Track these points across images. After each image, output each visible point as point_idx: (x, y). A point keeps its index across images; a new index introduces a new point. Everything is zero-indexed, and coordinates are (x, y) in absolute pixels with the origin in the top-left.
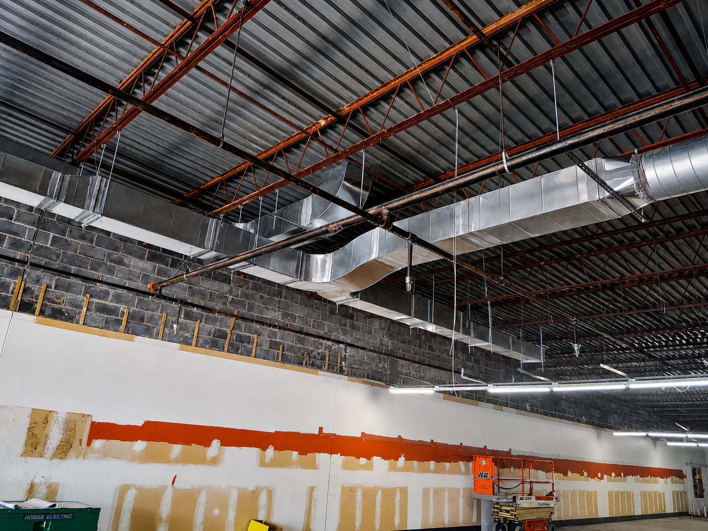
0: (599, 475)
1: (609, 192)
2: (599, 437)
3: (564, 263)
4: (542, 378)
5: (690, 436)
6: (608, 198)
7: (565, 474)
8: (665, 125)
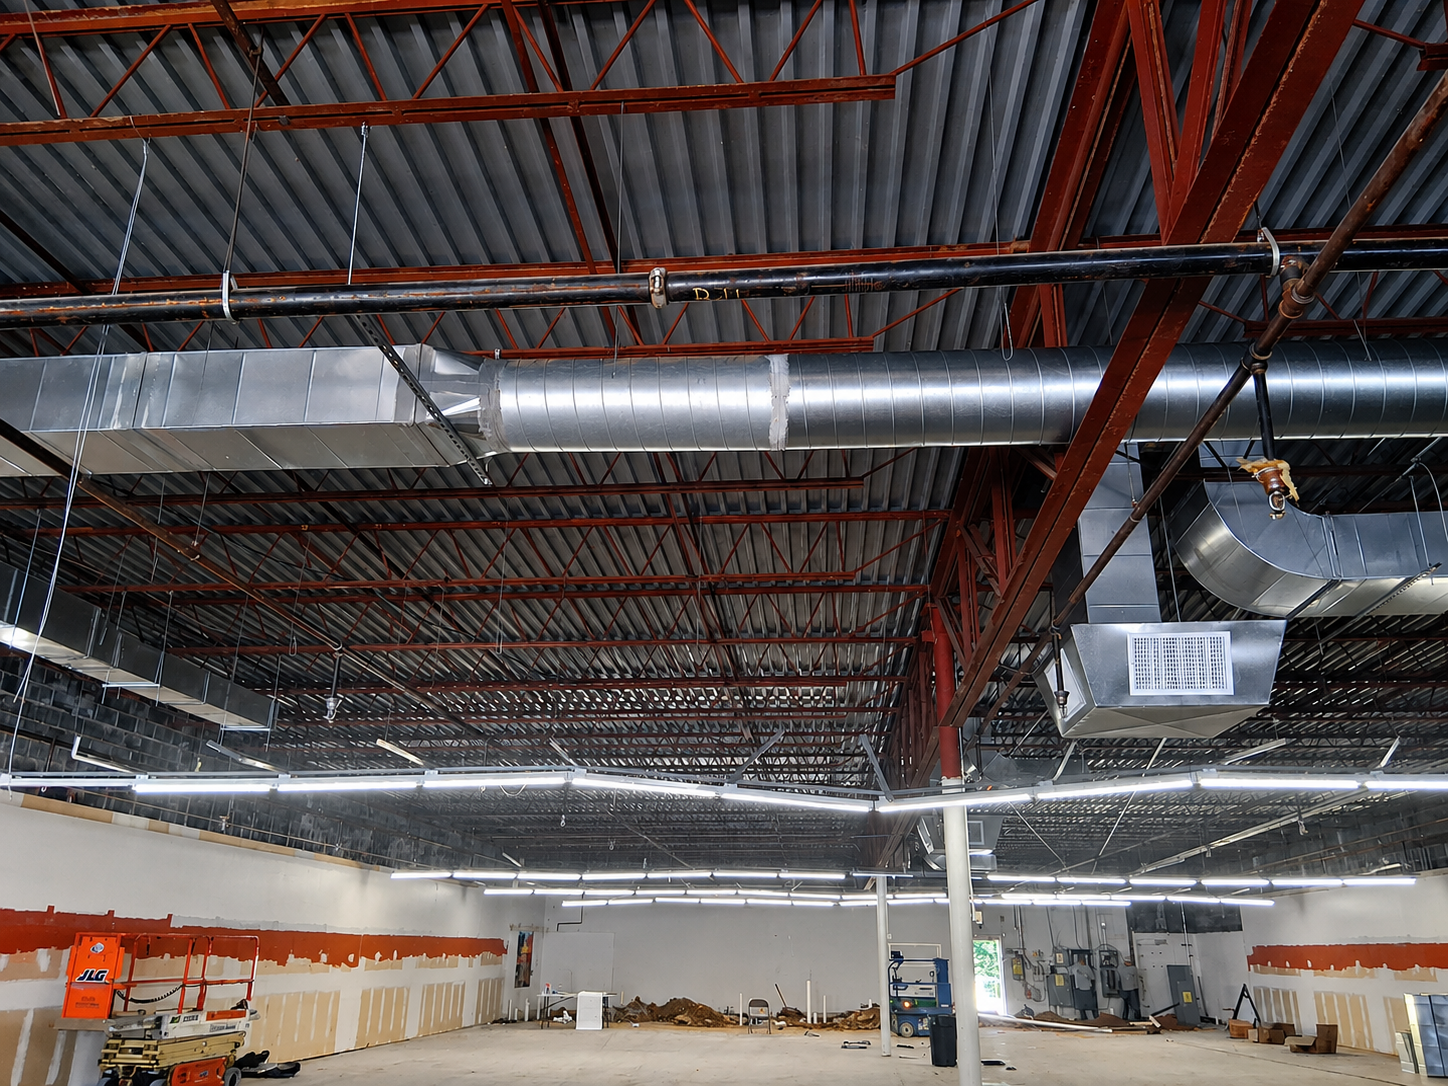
0: (351, 958)
1: (432, 413)
2: (364, 882)
3: (348, 535)
4: (259, 764)
5: (523, 876)
6: (431, 424)
7: (282, 962)
8: (553, 319)
